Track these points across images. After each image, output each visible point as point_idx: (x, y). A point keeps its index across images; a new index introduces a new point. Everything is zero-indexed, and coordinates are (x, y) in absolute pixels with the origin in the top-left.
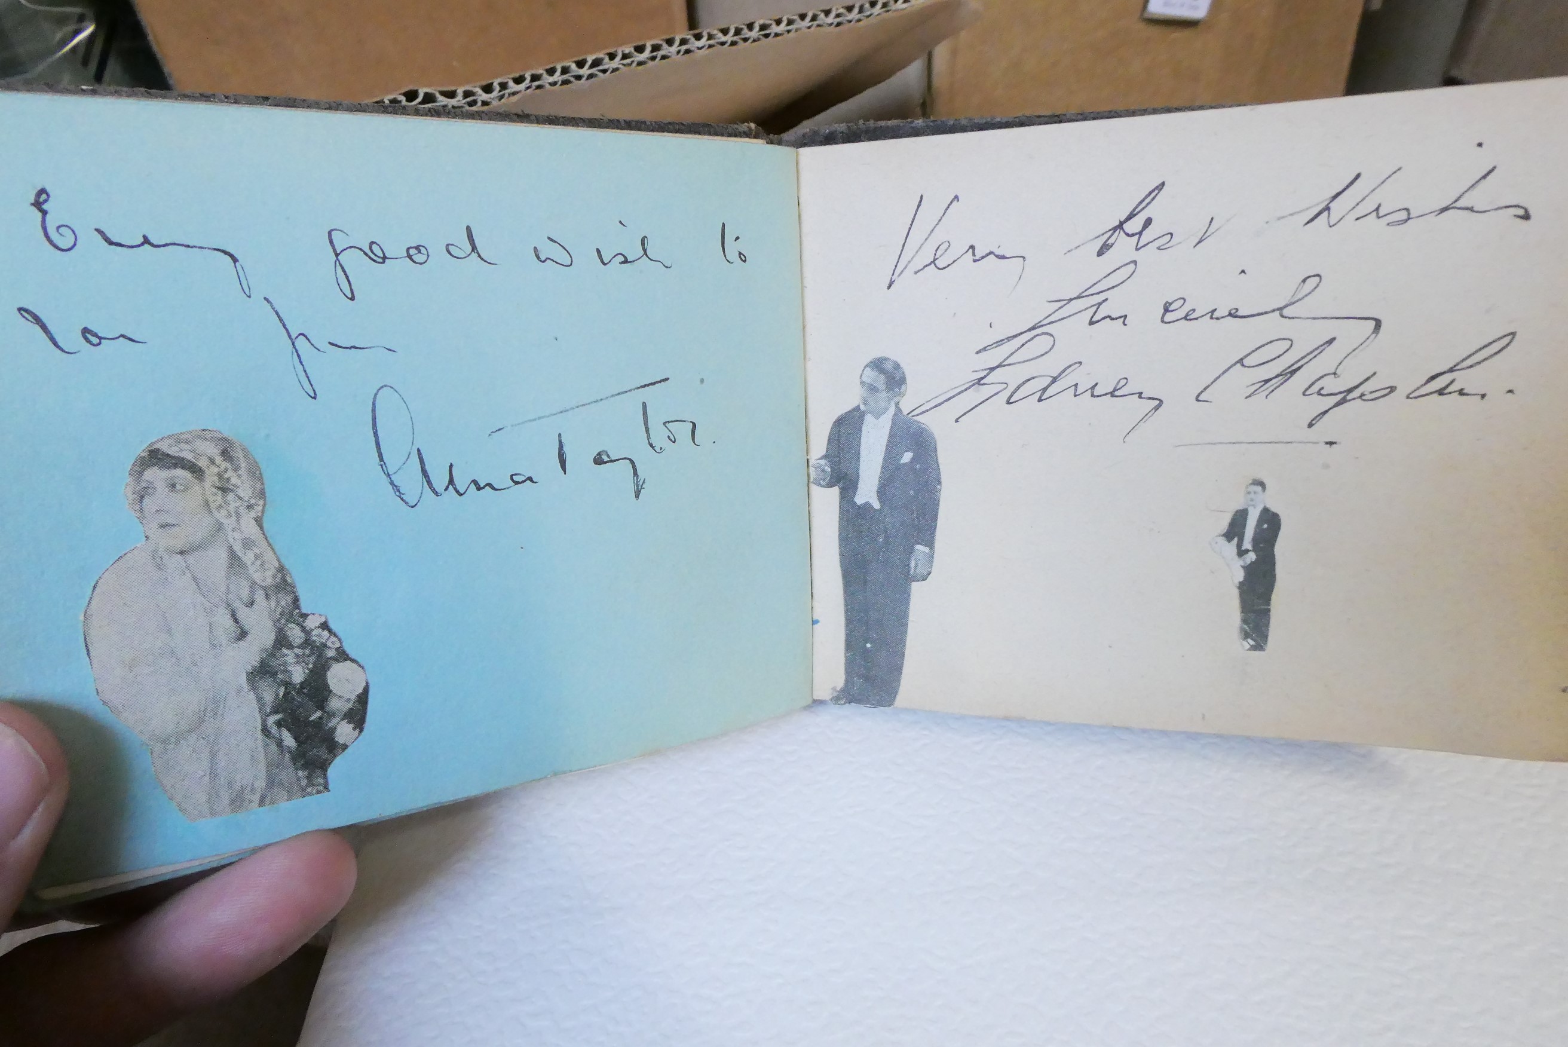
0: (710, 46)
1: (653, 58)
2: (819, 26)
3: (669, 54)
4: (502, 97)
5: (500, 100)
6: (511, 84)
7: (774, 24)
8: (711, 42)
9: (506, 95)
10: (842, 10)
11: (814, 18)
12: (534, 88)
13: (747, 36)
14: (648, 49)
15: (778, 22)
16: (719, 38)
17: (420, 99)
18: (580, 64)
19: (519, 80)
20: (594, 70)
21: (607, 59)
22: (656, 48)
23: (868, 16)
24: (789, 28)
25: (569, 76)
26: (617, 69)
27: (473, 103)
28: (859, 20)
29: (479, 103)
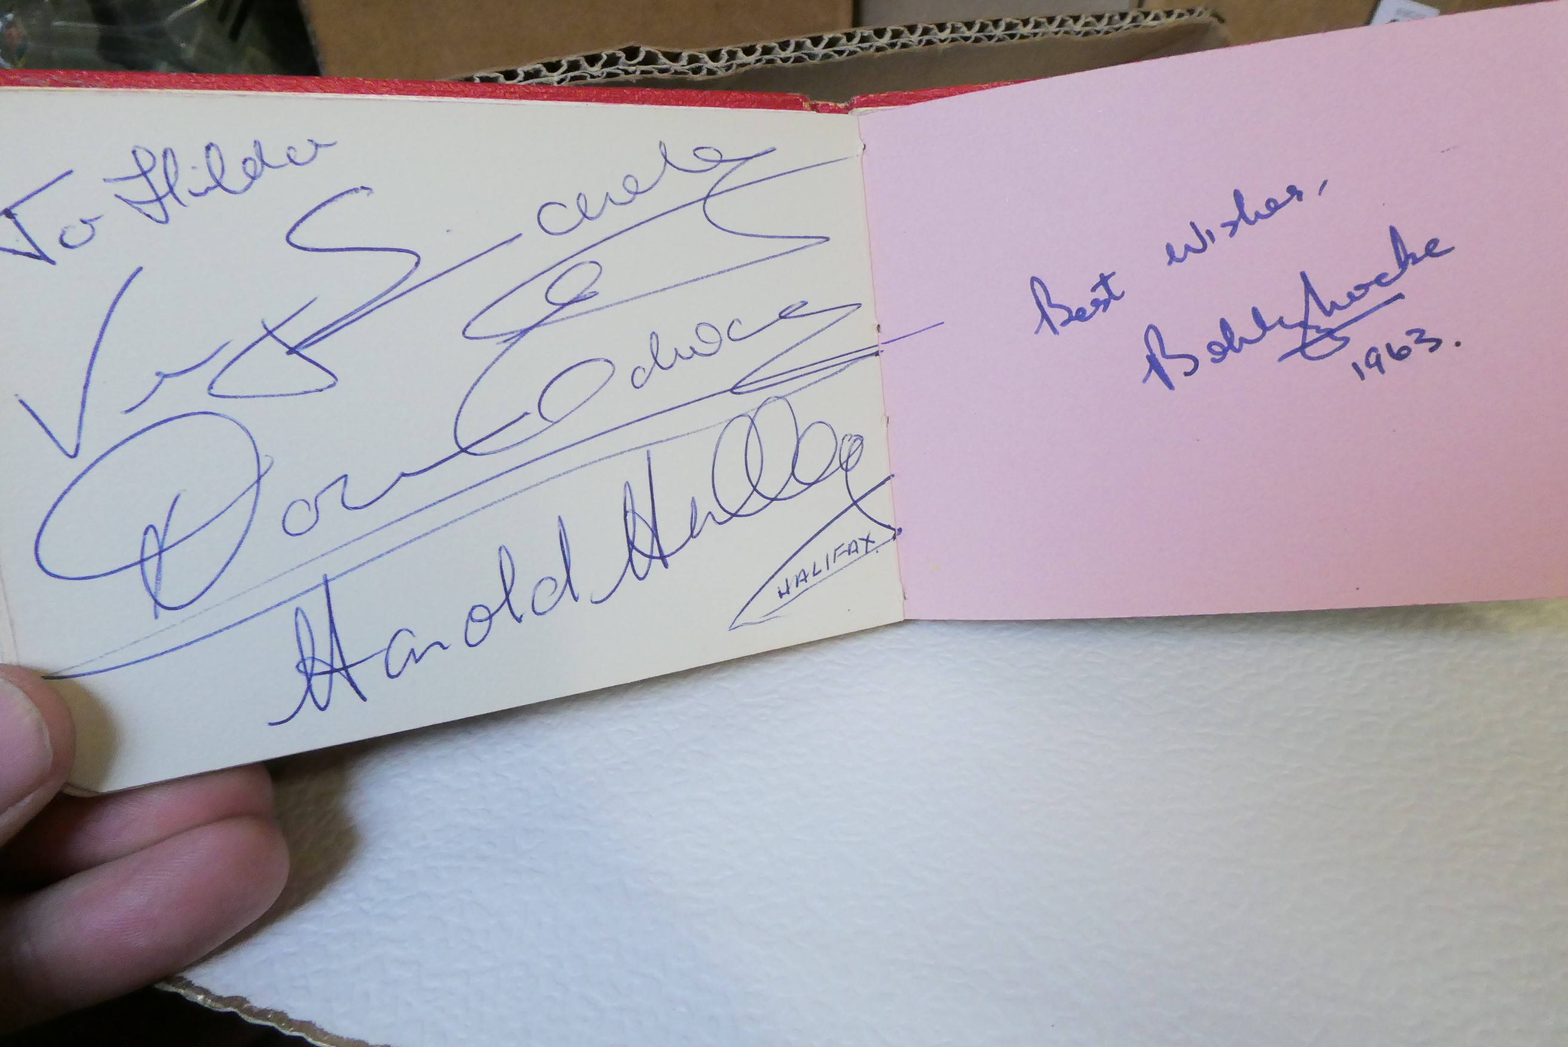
0: (953, 40)
1: (893, 45)
2: (1066, 32)
3: (910, 43)
4: (729, 68)
5: (727, 70)
6: (740, 54)
7: (1021, 24)
8: (954, 35)
9: (734, 66)
10: (1090, 19)
11: (1062, 24)
12: (764, 62)
13: (992, 34)
14: (888, 35)
15: (1026, 23)
16: (963, 32)
17: (641, 58)
18: (816, 42)
19: (749, 51)
20: (829, 51)
21: (844, 40)
22: (896, 34)
23: (1117, 29)
24: (1036, 31)
25: (805, 54)
26: (854, 52)
27: (696, 70)
28: (1107, 33)
29: (705, 72)
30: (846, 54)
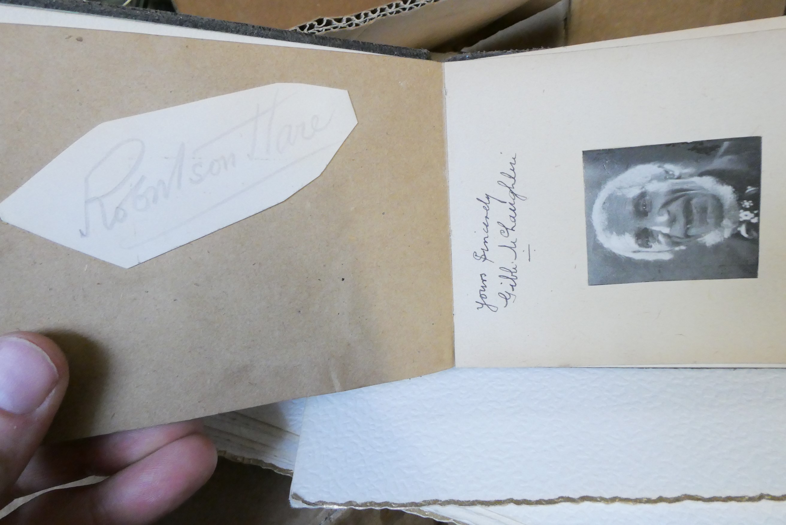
5: (364, 23)
6: (370, 14)
9: (368, 20)
12: (381, 16)
17: (324, 23)
19: (374, 12)
20: (412, 5)
25: (400, 9)
26: (423, 4)
27: (350, 25)
29: (354, 25)
30: (420, 5)
